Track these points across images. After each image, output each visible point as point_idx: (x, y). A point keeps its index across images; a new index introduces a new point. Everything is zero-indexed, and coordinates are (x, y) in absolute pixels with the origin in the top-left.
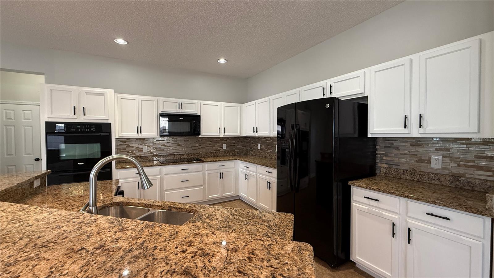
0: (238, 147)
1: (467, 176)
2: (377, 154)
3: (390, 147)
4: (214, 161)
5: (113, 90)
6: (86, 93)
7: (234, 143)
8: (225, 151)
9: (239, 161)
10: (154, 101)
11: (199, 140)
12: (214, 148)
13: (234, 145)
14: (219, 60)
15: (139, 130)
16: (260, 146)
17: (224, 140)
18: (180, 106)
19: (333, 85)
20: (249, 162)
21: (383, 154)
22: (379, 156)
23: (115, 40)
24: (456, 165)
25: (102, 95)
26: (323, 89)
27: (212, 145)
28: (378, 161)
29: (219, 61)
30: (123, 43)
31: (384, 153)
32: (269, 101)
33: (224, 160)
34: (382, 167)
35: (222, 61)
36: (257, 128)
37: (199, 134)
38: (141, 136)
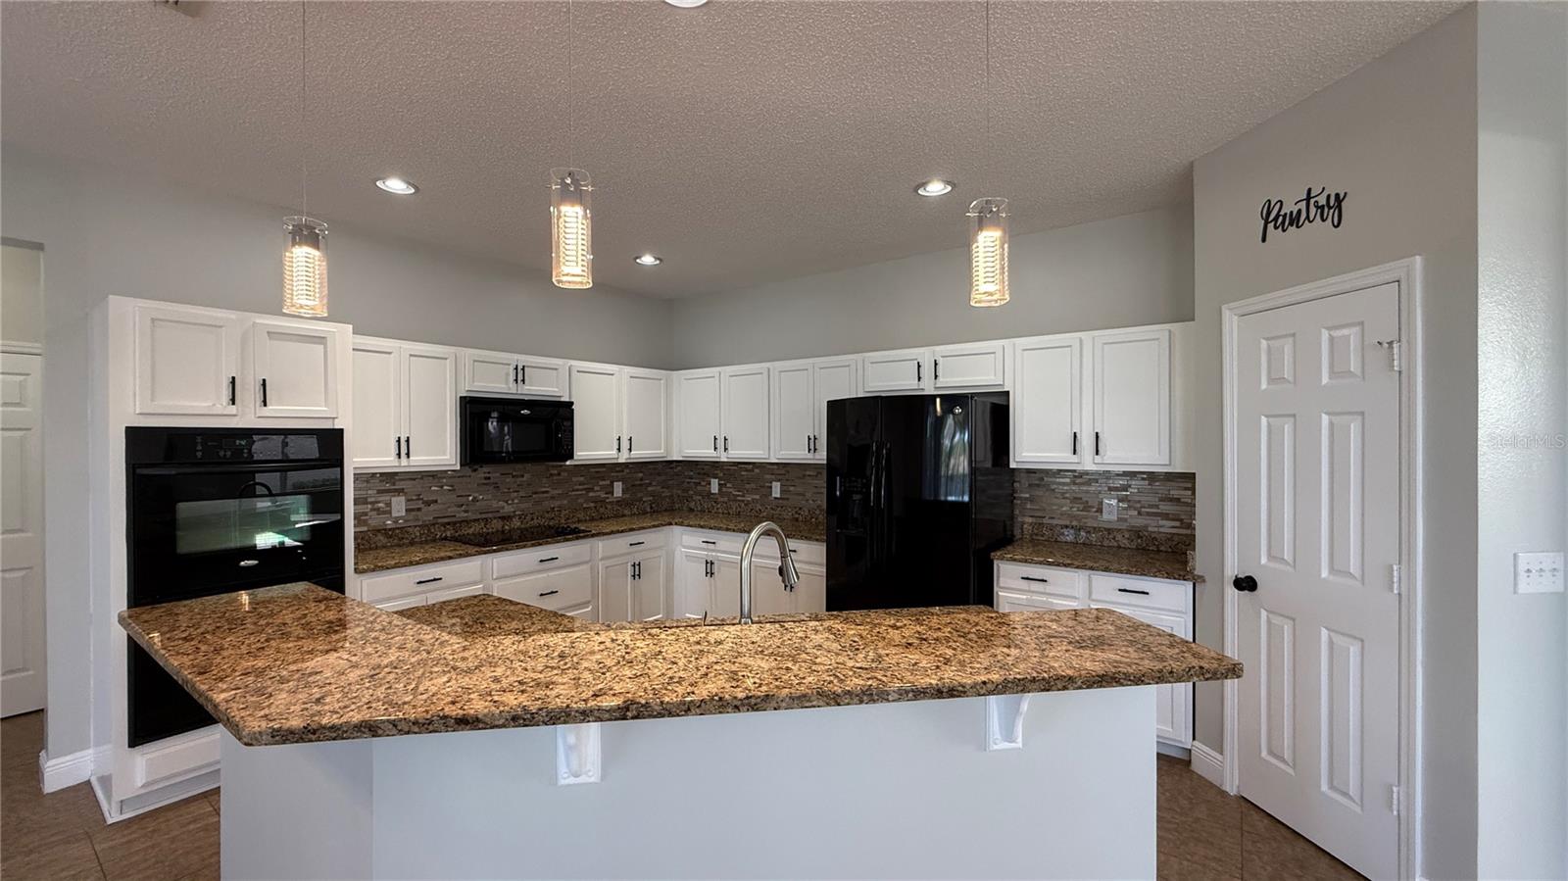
0: (650, 489)
1: (1150, 529)
2: (1015, 498)
3: (1038, 485)
4: (618, 532)
5: (351, 326)
6: (268, 333)
7: (641, 480)
8: (619, 502)
9: (677, 530)
10: (446, 359)
11: (552, 472)
12: (591, 494)
13: (641, 485)
14: (637, 258)
15: (403, 447)
16: (719, 484)
17: (617, 472)
18: (520, 374)
19: (940, 361)
20: (720, 529)
21: (1026, 499)
22: (1019, 502)
23: (378, 183)
24: (1136, 513)
25: (321, 340)
26: (919, 366)
27: (586, 486)
28: (1017, 512)
29: (638, 261)
30: (402, 190)
31: (1027, 495)
32: (766, 374)
33: (644, 528)
34: (1025, 521)
35: (648, 260)
36: (725, 439)
37: (571, 456)
38: (405, 465)
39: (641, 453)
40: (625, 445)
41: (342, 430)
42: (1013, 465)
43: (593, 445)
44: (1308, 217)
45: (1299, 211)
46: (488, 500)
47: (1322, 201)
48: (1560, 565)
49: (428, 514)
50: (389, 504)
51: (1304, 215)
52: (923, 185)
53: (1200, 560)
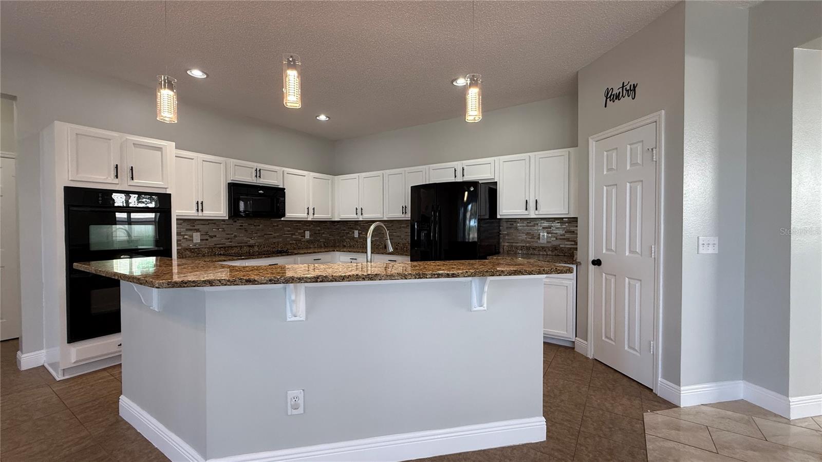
0: (323, 235)
1: (561, 246)
2: (500, 234)
3: (511, 228)
4: (308, 253)
5: (174, 143)
6: (134, 144)
7: (319, 231)
8: (308, 241)
9: (337, 254)
10: (221, 163)
11: (274, 224)
12: (294, 237)
13: (319, 233)
14: (317, 116)
15: (200, 206)
16: (359, 233)
17: (307, 226)
18: (258, 173)
19: (465, 168)
20: (358, 252)
21: (505, 234)
22: (502, 236)
23: (188, 72)
24: (555, 239)
25: (159, 149)
26: (455, 171)
27: (291, 233)
28: (501, 240)
29: (318, 118)
30: (201, 76)
31: (506, 233)
32: (381, 176)
33: (321, 252)
34: (505, 244)
35: (323, 118)
36: (362, 209)
37: (284, 215)
38: (201, 216)
39: (319, 216)
40: (311, 211)
41: (170, 194)
42: (498, 217)
43: (295, 210)
44: (622, 95)
45: (620, 92)
46: (242, 237)
47: (628, 88)
48: (716, 242)
49: (212, 242)
50: (192, 236)
51: (621, 95)
52: (455, 80)
53: (579, 256)
